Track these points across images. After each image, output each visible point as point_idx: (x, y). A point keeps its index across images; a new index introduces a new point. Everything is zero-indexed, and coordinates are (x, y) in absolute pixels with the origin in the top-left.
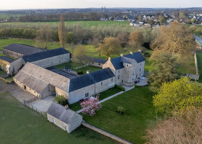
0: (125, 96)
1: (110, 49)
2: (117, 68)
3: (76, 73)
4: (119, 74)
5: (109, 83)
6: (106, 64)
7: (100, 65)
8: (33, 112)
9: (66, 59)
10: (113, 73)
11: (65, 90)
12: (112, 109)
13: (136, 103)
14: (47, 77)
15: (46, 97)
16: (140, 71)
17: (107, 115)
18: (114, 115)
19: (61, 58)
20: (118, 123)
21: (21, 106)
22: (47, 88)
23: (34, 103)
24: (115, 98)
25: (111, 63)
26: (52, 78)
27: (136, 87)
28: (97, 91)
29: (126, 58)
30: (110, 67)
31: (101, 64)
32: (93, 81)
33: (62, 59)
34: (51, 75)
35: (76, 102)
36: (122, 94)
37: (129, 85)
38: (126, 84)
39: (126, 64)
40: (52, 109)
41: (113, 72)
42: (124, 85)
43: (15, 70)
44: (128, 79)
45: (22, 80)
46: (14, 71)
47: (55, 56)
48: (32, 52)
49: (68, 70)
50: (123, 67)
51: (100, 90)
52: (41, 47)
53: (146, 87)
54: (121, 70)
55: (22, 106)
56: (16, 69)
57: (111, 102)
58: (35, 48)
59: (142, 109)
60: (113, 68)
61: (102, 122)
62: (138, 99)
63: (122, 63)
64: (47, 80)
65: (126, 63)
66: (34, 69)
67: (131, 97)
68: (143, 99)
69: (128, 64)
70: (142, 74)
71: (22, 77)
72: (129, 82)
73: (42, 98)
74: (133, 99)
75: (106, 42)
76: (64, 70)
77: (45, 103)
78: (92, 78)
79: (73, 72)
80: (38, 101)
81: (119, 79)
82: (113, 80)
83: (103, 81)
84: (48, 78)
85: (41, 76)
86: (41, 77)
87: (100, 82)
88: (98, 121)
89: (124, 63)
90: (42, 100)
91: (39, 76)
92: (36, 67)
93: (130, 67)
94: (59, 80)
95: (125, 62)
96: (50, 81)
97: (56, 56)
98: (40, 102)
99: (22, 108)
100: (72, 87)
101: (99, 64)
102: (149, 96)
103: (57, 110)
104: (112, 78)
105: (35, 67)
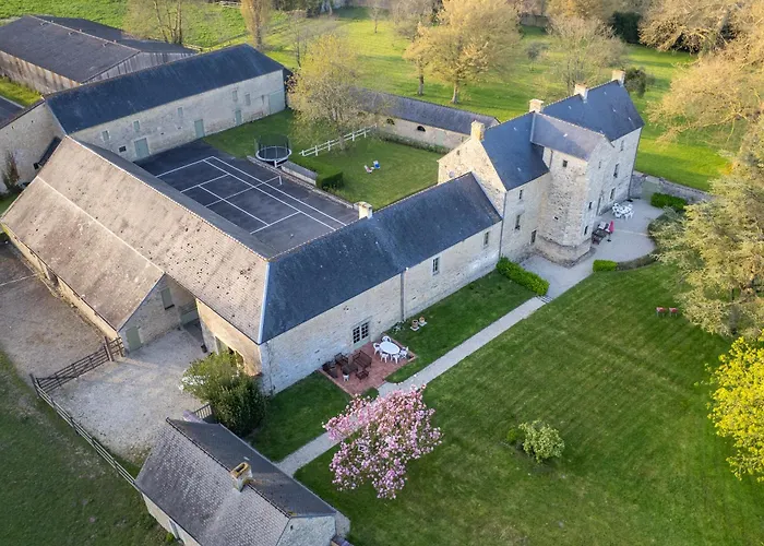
0: (550, 331)
1: (470, 53)
2: (512, 180)
3: (311, 181)
4: (522, 207)
5: (470, 258)
6: (458, 153)
7: (421, 133)
8: (80, 450)
9: (266, 99)
10: (494, 203)
11: (244, 327)
12: (492, 427)
13: (608, 376)
14: (155, 235)
15: (156, 338)
16: (615, 175)
17: (466, 469)
18: (504, 473)
19: (241, 99)
20: (527, 529)
21: (22, 403)
22: (153, 296)
23: (90, 384)
24: (503, 348)
25: (485, 155)
26: (180, 241)
27: (600, 268)
28: (412, 302)
29: (558, 123)
30: (478, 174)
31: (426, 127)
32: (394, 257)
33: (248, 102)
34: (176, 227)
35: (304, 375)
36: (536, 317)
37: (562, 257)
38: (553, 252)
39: (559, 157)
40: (166, 471)
41: (491, 199)
42: (539, 252)
43: (18, 167)
44: (563, 227)
45: (41, 236)
46: (13, 171)
47: (213, 88)
48: (106, 67)
49: (272, 163)
50: (544, 170)
51: (427, 296)
52: (156, 36)
53: (646, 271)
54: (531, 188)
55: (24, 408)
56: (24, 162)
57: (484, 373)
58: (125, 42)
59: (642, 419)
60: (490, 179)
61: (443, 522)
62: (617, 352)
63: (537, 151)
64: (155, 252)
65: (561, 150)
66: (97, 179)
67: (580, 337)
68: (644, 353)
69: (569, 158)
70: (621, 192)
71: (40, 218)
72: (565, 243)
73: (136, 350)
74: (595, 350)
75: (451, 17)
76: (254, 160)
77: (147, 378)
78: (385, 240)
79: (295, 174)
80: (109, 366)
81: (517, 227)
82: (490, 241)
83: (444, 256)
84: (158, 239)
85: (125, 225)
86: (128, 231)
87: (429, 262)
88: (417, 516)
89: (547, 152)
90: (134, 362)
91: (117, 225)
92: (104, 168)
93: (576, 174)
94: (214, 262)
95: (553, 147)
96: (167, 260)
97: (220, 86)
98: (118, 379)
99: (25, 420)
100: (282, 305)
101: (420, 128)
102: (668, 331)
103: (191, 482)
104: (487, 231)
105: (97, 169)
